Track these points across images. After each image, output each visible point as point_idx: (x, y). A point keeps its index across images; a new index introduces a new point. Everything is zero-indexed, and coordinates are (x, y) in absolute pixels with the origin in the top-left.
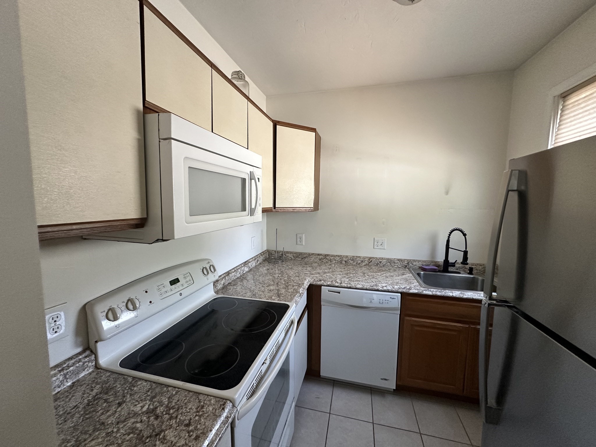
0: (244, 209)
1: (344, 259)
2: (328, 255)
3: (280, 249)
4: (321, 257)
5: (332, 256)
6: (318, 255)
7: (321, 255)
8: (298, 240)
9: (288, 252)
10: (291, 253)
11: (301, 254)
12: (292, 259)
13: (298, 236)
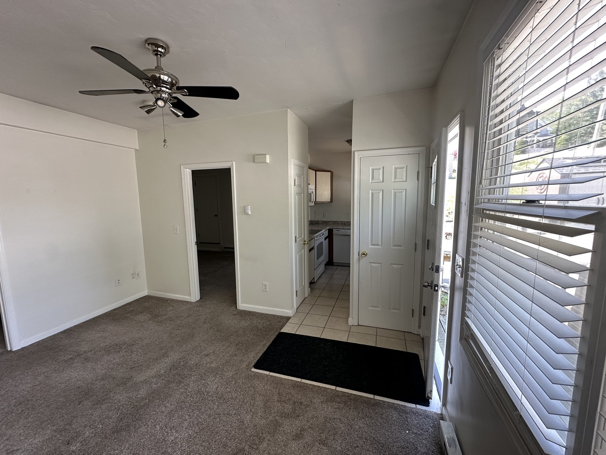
0: (310, 202)
1: (344, 223)
2: (337, 221)
3: (317, 220)
4: (334, 222)
5: (339, 222)
6: (333, 221)
7: (334, 221)
8: (324, 215)
9: (320, 221)
10: (321, 221)
11: (325, 221)
12: (321, 224)
13: (324, 214)
